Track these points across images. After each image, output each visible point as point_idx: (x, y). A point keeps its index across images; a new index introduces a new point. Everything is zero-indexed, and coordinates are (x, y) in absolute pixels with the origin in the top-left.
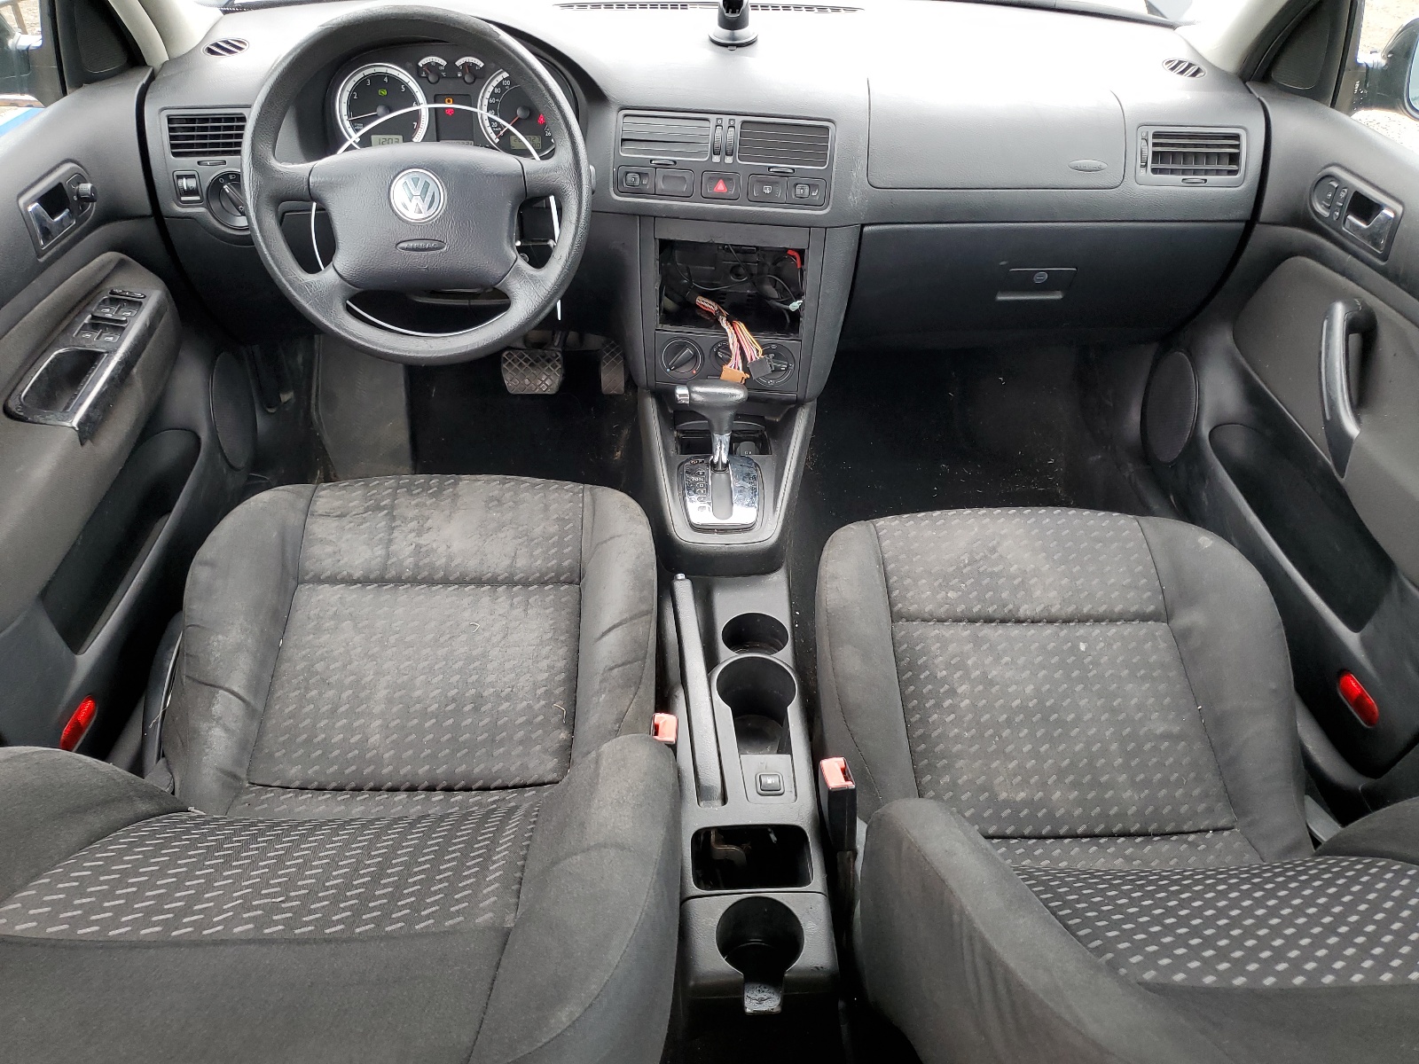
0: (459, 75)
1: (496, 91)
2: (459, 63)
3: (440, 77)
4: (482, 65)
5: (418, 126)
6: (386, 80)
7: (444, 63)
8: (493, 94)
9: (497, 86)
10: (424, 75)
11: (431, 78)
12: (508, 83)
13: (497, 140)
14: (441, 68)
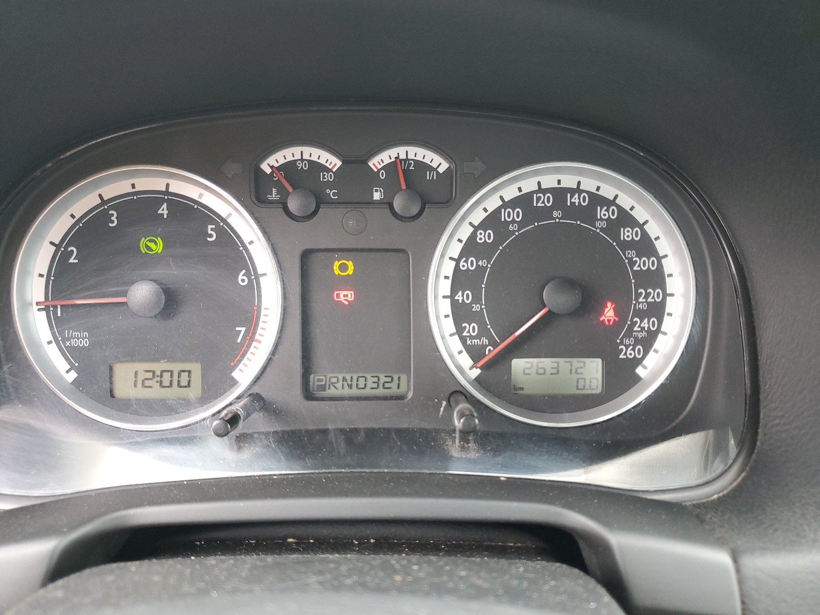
0: (377, 196)
1: (481, 237)
2: (380, 161)
3: (321, 201)
4: (444, 166)
5: (250, 336)
6: (164, 210)
7: (332, 161)
8: (471, 248)
9: (484, 225)
10: (274, 195)
11: (294, 204)
12: (517, 214)
13: (476, 372)
14: (328, 177)
